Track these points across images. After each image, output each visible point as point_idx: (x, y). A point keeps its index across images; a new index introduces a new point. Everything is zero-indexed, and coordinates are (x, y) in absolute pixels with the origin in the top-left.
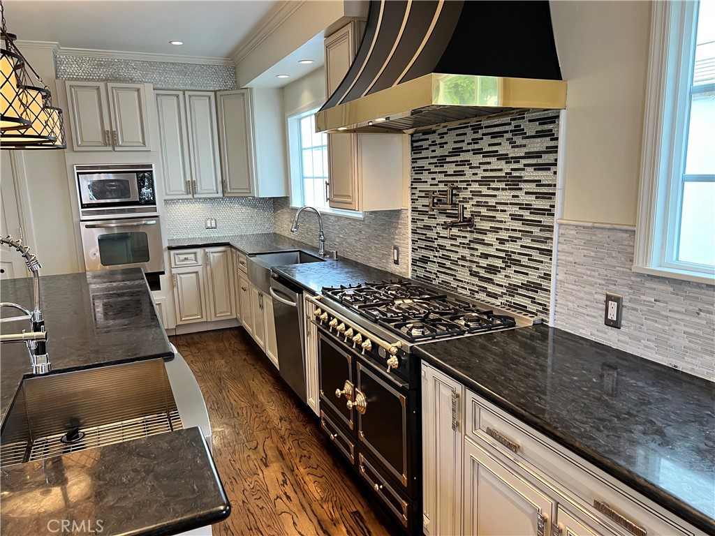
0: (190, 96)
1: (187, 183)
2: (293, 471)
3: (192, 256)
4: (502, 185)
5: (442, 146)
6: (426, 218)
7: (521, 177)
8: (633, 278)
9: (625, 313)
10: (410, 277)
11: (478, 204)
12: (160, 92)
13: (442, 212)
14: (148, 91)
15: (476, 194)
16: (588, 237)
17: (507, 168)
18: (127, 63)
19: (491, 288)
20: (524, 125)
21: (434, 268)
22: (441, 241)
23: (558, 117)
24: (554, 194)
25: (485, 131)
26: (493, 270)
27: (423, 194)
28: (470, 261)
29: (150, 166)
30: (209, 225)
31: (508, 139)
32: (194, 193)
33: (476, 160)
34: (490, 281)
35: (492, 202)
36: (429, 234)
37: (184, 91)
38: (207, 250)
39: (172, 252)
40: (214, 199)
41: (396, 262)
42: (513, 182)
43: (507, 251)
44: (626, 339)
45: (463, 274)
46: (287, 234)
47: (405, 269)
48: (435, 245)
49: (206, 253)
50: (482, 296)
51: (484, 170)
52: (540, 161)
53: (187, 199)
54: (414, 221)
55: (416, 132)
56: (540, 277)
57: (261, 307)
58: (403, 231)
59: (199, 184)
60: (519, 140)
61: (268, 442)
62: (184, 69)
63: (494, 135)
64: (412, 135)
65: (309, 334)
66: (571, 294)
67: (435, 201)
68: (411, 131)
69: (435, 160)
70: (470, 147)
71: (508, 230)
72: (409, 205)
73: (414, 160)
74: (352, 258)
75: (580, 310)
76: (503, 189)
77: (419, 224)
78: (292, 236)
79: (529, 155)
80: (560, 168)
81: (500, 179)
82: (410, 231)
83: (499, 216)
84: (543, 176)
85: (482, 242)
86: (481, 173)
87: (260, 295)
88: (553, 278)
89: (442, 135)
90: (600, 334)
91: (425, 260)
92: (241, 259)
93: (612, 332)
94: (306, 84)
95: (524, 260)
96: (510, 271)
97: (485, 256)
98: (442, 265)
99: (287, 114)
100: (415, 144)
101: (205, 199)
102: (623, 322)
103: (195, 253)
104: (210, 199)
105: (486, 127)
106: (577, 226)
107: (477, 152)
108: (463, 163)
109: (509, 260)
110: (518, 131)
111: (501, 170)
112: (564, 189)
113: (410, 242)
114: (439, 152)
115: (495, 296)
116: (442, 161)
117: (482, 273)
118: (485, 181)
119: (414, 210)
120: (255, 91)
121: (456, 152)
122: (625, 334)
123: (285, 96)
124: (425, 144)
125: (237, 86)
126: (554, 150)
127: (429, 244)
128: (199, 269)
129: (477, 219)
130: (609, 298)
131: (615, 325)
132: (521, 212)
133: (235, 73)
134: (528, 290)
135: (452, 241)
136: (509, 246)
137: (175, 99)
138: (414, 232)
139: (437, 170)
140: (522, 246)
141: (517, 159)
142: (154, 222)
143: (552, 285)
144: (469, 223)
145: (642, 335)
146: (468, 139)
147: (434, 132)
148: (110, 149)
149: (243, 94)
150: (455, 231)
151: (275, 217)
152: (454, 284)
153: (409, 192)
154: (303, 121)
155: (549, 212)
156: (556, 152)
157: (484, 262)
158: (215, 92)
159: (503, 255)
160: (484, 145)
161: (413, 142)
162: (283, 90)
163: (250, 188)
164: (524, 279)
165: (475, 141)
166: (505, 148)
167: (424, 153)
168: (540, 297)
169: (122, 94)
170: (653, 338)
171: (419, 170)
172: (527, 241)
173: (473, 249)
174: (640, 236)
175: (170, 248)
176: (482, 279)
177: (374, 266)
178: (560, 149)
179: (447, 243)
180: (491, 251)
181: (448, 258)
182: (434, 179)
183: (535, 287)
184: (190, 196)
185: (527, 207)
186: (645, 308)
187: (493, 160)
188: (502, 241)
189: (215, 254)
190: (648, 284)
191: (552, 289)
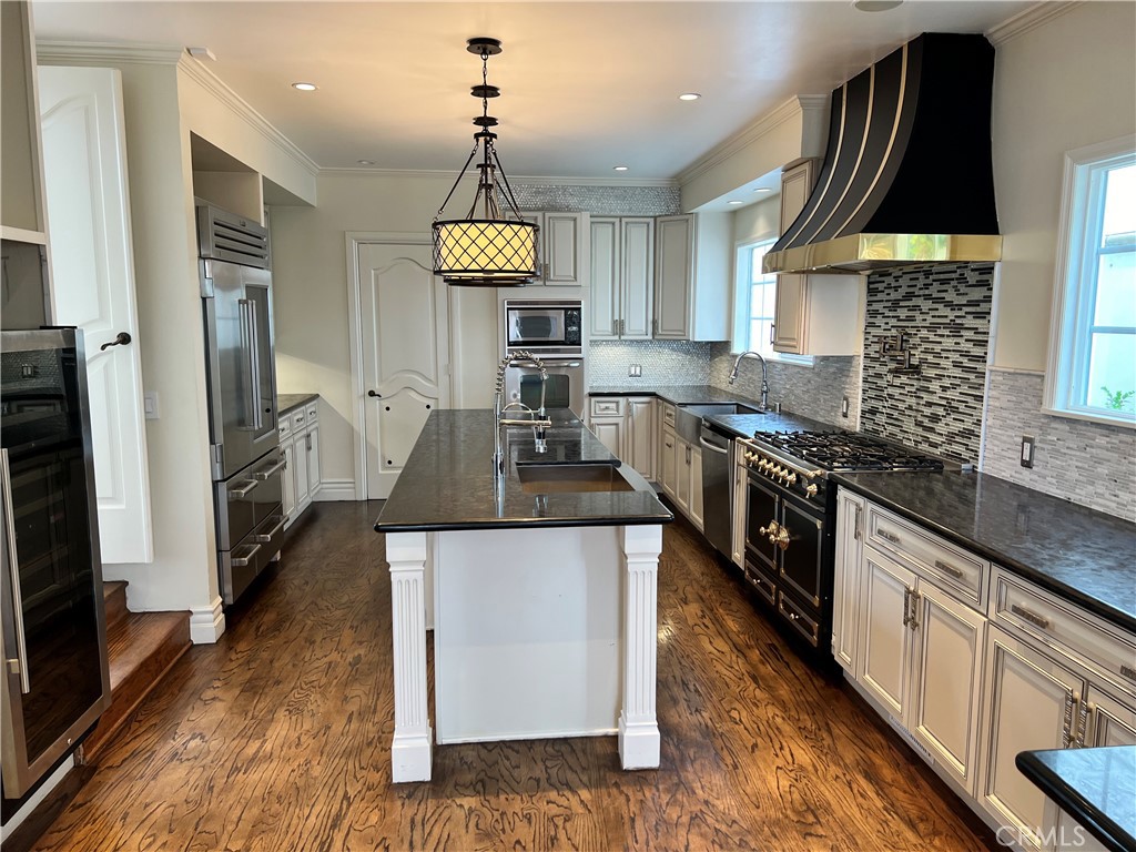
0: (627, 223)
1: (614, 322)
2: (712, 610)
3: (614, 405)
4: (947, 332)
5: (896, 290)
6: (877, 365)
7: (962, 324)
8: (1043, 420)
9: (1037, 454)
10: (858, 430)
11: (926, 351)
12: (597, 219)
13: (893, 358)
14: (584, 219)
15: (925, 340)
16: (1011, 383)
17: (952, 315)
18: (564, 189)
19: (933, 438)
20: (968, 274)
21: (884, 419)
22: (890, 390)
23: (993, 268)
24: (987, 341)
25: (936, 277)
26: (935, 418)
27: (876, 340)
28: (917, 410)
29: (579, 303)
30: (633, 372)
31: (954, 287)
32: (622, 333)
33: (926, 305)
34: (932, 430)
35: (938, 348)
36: (879, 382)
37: (621, 218)
38: (631, 399)
39: (593, 399)
40: (642, 341)
41: (845, 415)
42: (956, 329)
43: (948, 399)
44: (1035, 477)
45: (909, 425)
46: (723, 386)
47: (854, 423)
48: (885, 394)
49: (628, 403)
50: (924, 447)
51: (933, 317)
52: (978, 309)
53: (612, 341)
54: (866, 368)
55: (873, 274)
56: (974, 423)
57: (688, 462)
58: (854, 380)
59: (627, 324)
60: (963, 289)
61: (688, 589)
62: (623, 193)
63: (943, 282)
64: (869, 276)
65: (738, 482)
66: (996, 439)
67: (887, 347)
68: (868, 272)
69: (890, 304)
70: (921, 292)
71: (949, 377)
72: (861, 352)
73: (870, 303)
74: (798, 413)
75: (1004, 453)
76: (948, 336)
77: (871, 372)
78: (730, 389)
79: (970, 304)
80: (993, 316)
81: (946, 326)
82: (861, 380)
83: (943, 363)
84: (978, 323)
85: (926, 390)
86: (929, 318)
87: (689, 449)
88: (983, 424)
89: (897, 278)
90: (1017, 475)
91: (873, 411)
92: (669, 411)
93: (1026, 471)
94: (762, 209)
95: (962, 407)
96: (949, 419)
97: (929, 404)
98: (890, 416)
99: (736, 243)
100: (871, 286)
101: (632, 341)
102: (1035, 462)
103: (617, 402)
104: (637, 341)
105: (936, 273)
106: (1004, 372)
107: (928, 297)
108: (916, 308)
109: (950, 408)
110: (962, 279)
111: (946, 317)
112: (996, 337)
113: (861, 392)
114: (894, 296)
115: (935, 445)
116: (895, 305)
117: (926, 422)
118: (932, 328)
119: (867, 356)
120: (701, 216)
121: (909, 296)
122: (1036, 473)
123: (737, 223)
124: (881, 287)
125: (680, 211)
126: (988, 299)
127: (879, 393)
128: (620, 421)
129: (924, 366)
130: (1025, 440)
131: (1027, 464)
132: (961, 359)
133: (680, 196)
134: (963, 437)
135: (901, 388)
136: (948, 394)
137: (610, 227)
138: (865, 381)
139: (891, 314)
140: (961, 393)
141: (960, 307)
142: (577, 364)
143: (982, 431)
144: (915, 370)
145: (1047, 472)
146: (920, 284)
147: (890, 274)
148: (541, 283)
149: (687, 220)
150: (904, 379)
151: (711, 366)
152: (900, 436)
153: (862, 337)
154: (755, 250)
155: (982, 359)
156: (990, 301)
157: (928, 411)
158: (655, 218)
159: (944, 402)
160: (933, 291)
161: (869, 283)
162: (734, 214)
163: (684, 331)
164: (961, 426)
165: (927, 286)
166: (950, 296)
167: (880, 296)
168: (971, 443)
169: (559, 225)
170: (1055, 475)
171: (872, 314)
172: (965, 388)
173: (919, 397)
174: (1048, 380)
175: (592, 395)
176: (926, 429)
177: (821, 420)
178: (994, 299)
179: (896, 392)
180: (935, 399)
181: (895, 408)
182: (887, 323)
183: (967, 434)
184: (617, 338)
185: (965, 354)
186: (1050, 447)
187: (940, 306)
188: (944, 389)
189: (638, 405)
190: (1053, 425)
191: (982, 435)
